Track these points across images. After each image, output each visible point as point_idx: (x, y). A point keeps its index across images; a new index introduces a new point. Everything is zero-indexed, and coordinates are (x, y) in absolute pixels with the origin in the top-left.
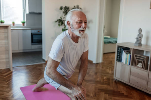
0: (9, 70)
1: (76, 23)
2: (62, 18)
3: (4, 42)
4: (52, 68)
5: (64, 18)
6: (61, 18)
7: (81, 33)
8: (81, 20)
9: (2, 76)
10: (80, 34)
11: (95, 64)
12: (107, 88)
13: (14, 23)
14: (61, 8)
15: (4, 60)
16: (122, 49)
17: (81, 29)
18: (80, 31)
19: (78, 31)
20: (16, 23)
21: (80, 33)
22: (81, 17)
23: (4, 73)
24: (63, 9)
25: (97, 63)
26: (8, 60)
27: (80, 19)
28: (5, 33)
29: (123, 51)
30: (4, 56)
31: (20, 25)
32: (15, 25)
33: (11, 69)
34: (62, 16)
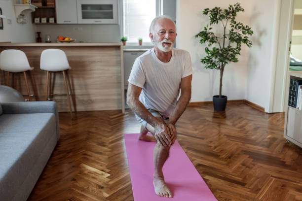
0: (121, 111)
1: (158, 34)
2: (208, 28)
3: (114, 69)
4: (132, 96)
5: (210, 29)
6: (206, 29)
7: (166, 46)
8: (163, 30)
9: (109, 118)
10: (164, 48)
11: (267, 113)
12: (260, 151)
13: (140, 42)
14: (206, 12)
15: (115, 97)
16: (298, 83)
17: (165, 41)
18: (164, 44)
19: (161, 45)
20: (144, 41)
21: (164, 46)
22: (163, 26)
23: (112, 116)
24: (209, 13)
25: (271, 112)
26: (120, 97)
27: (162, 28)
28: (117, 56)
29: (299, 86)
30: (115, 91)
31: (149, 43)
32: (143, 44)
33: (124, 111)
34: (207, 26)
